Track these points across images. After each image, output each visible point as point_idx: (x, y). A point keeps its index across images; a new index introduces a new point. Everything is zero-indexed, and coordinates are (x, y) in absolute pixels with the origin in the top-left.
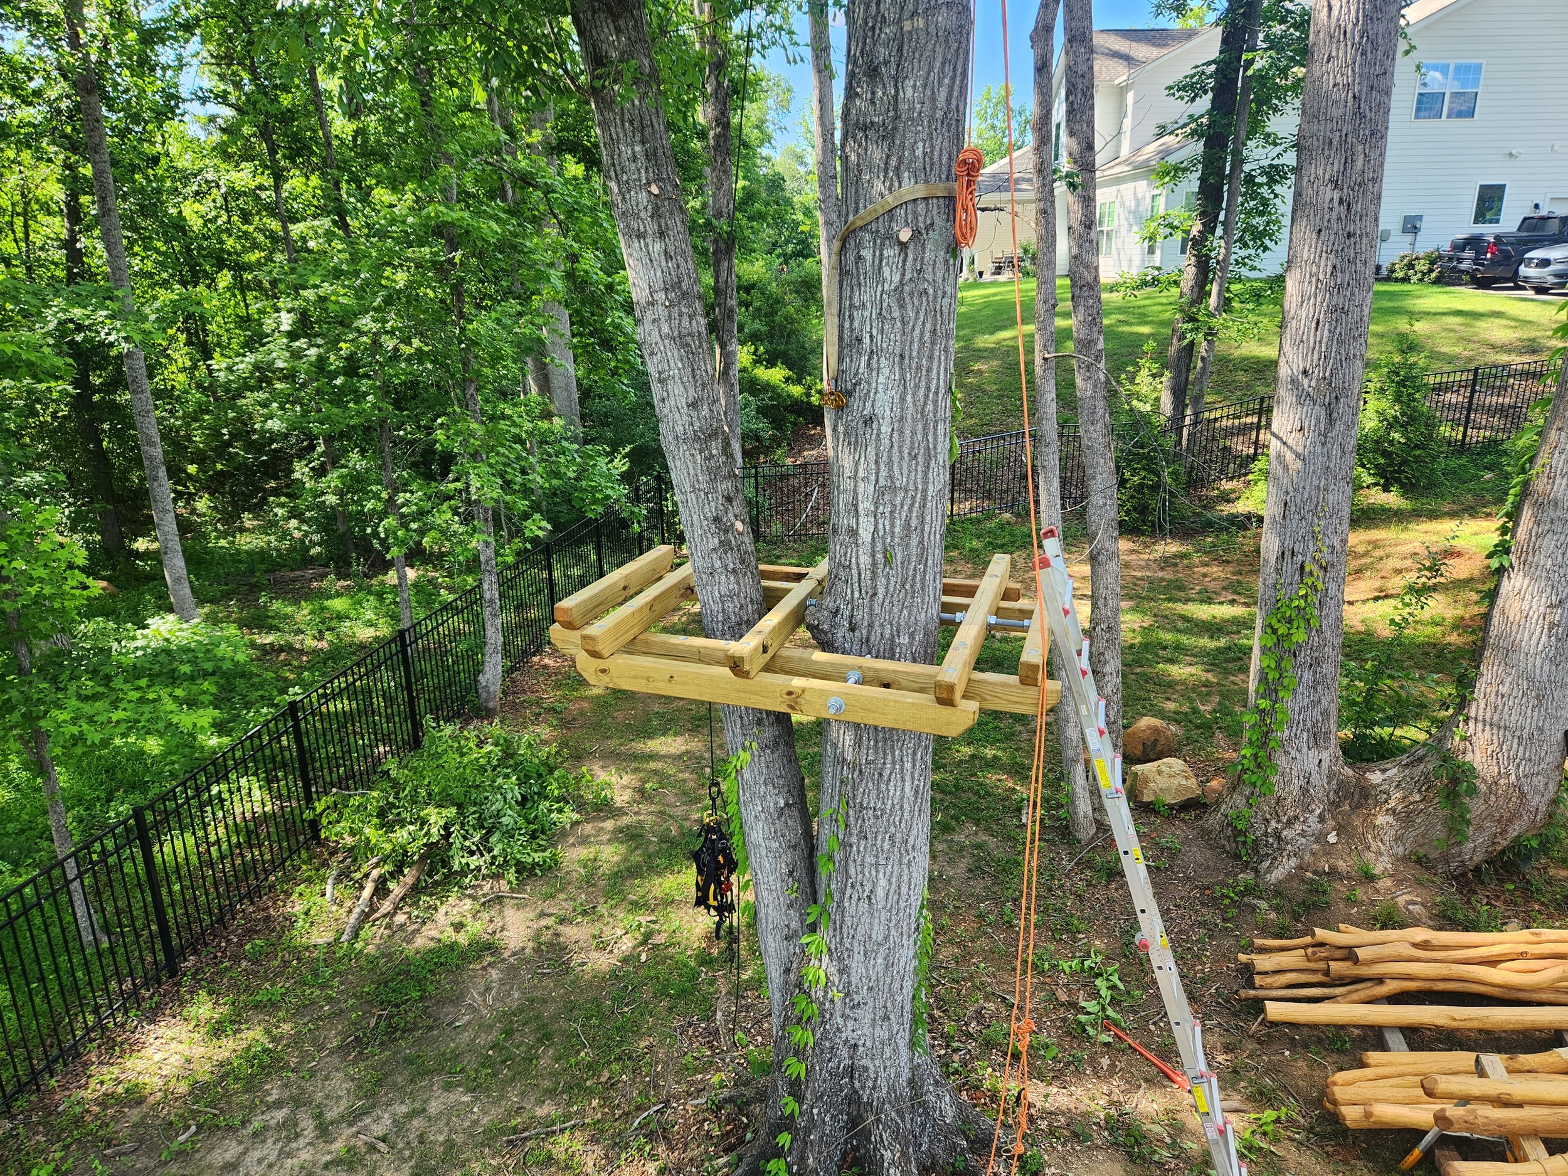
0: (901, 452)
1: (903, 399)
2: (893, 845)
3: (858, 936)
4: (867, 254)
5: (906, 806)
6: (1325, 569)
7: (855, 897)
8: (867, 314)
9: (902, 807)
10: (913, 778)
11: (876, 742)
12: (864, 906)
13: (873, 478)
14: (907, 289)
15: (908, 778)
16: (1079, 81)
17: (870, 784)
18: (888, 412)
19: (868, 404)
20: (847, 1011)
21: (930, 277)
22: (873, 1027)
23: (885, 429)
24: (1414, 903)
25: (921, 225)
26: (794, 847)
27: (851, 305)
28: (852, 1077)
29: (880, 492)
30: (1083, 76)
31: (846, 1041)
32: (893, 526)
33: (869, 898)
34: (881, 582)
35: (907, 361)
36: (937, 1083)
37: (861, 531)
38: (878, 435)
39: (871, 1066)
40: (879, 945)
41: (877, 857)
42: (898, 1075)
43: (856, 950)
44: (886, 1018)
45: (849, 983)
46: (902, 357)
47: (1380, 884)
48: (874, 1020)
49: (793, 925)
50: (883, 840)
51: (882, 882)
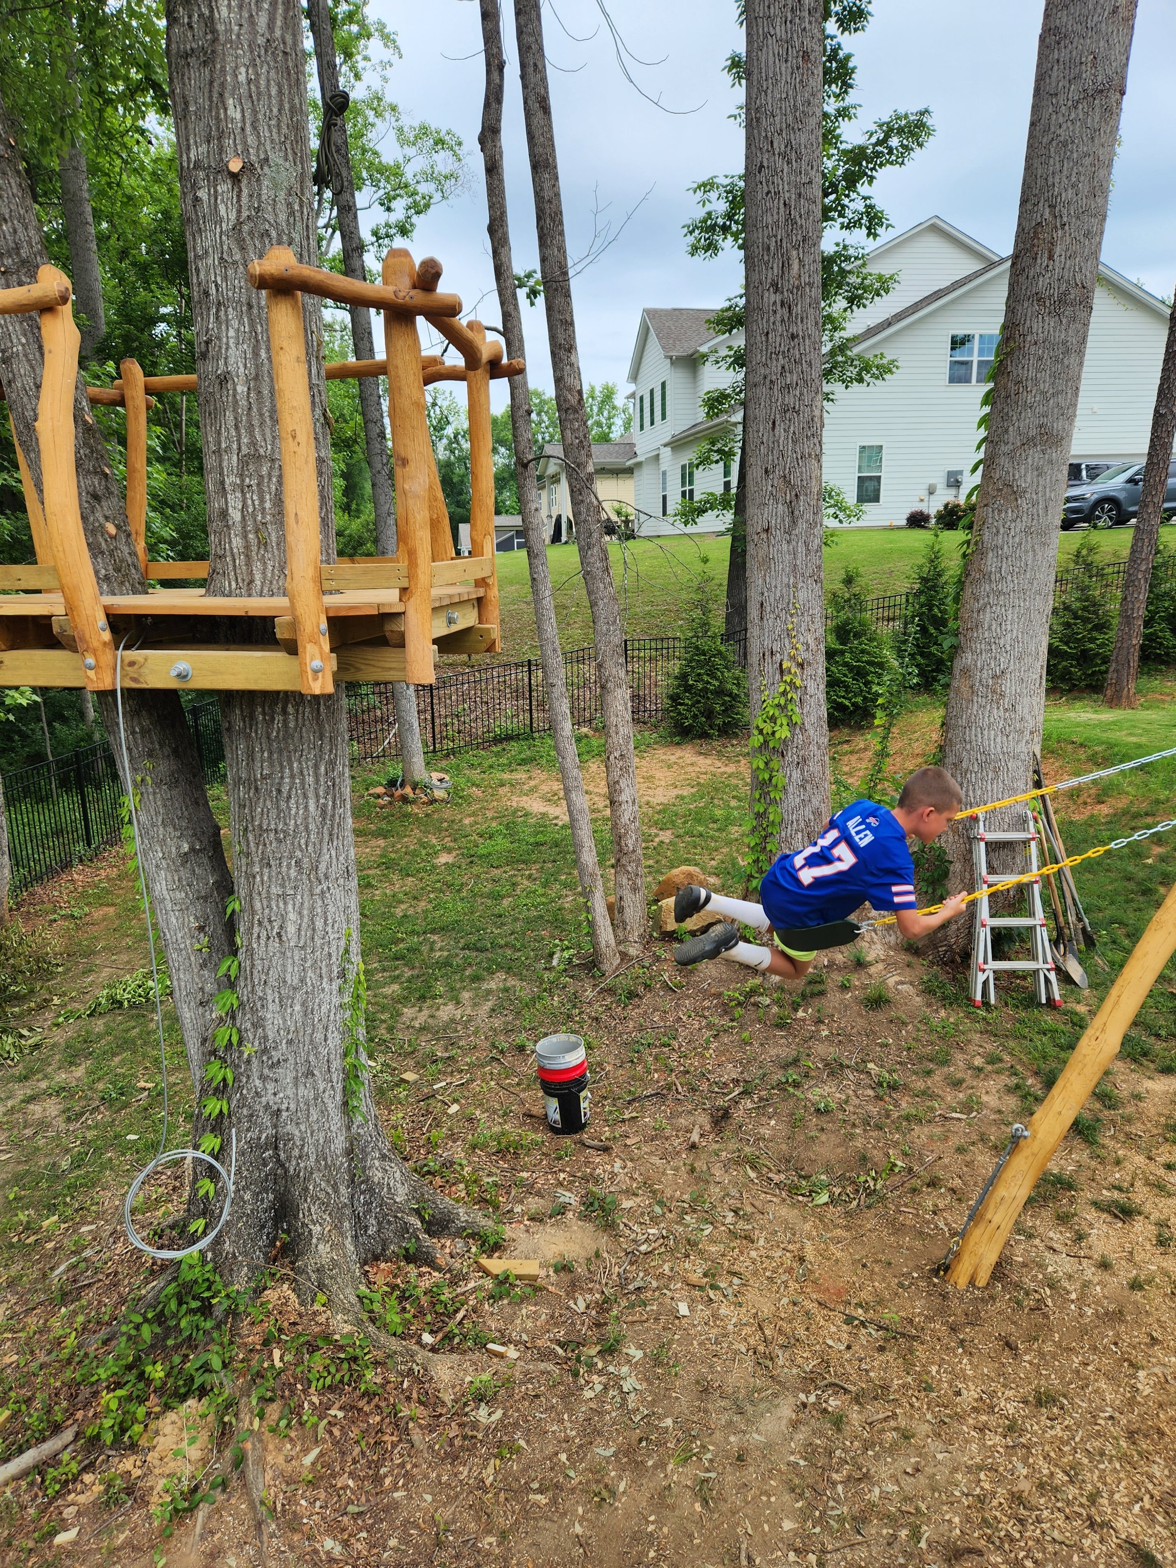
0: (261, 415)
1: (256, 354)
2: (300, 871)
3: (272, 981)
4: (202, 194)
5: (312, 826)
6: (801, 666)
7: (264, 935)
8: (210, 261)
9: (307, 828)
10: (317, 796)
11: (271, 753)
12: (275, 945)
13: (235, 446)
14: (246, 228)
15: (311, 794)
16: (547, 206)
17: (268, 803)
18: (242, 370)
19: (221, 362)
20: (266, 1071)
21: (270, 217)
22: (296, 1085)
23: (241, 389)
24: (902, 983)
25: (253, 158)
26: (205, 898)
27: (196, 256)
28: (276, 1148)
29: (244, 462)
30: (550, 201)
31: (267, 1107)
32: (262, 500)
33: (279, 935)
34: (257, 567)
35: (255, 311)
36: (383, 1157)
37: (230, 510)
38: (234, 396)
39: (297, 1133)
40: (295, 989)
41: (283, 886)
42: (328, 1141)
43: (270, 998)
44: (310, 1074)
45: (265, 1038)
46: (250, 306)
47: (872, 970)
48: (296, 1078)
49: (208, 987)
50: (289, 867)
51: (292, 916)
